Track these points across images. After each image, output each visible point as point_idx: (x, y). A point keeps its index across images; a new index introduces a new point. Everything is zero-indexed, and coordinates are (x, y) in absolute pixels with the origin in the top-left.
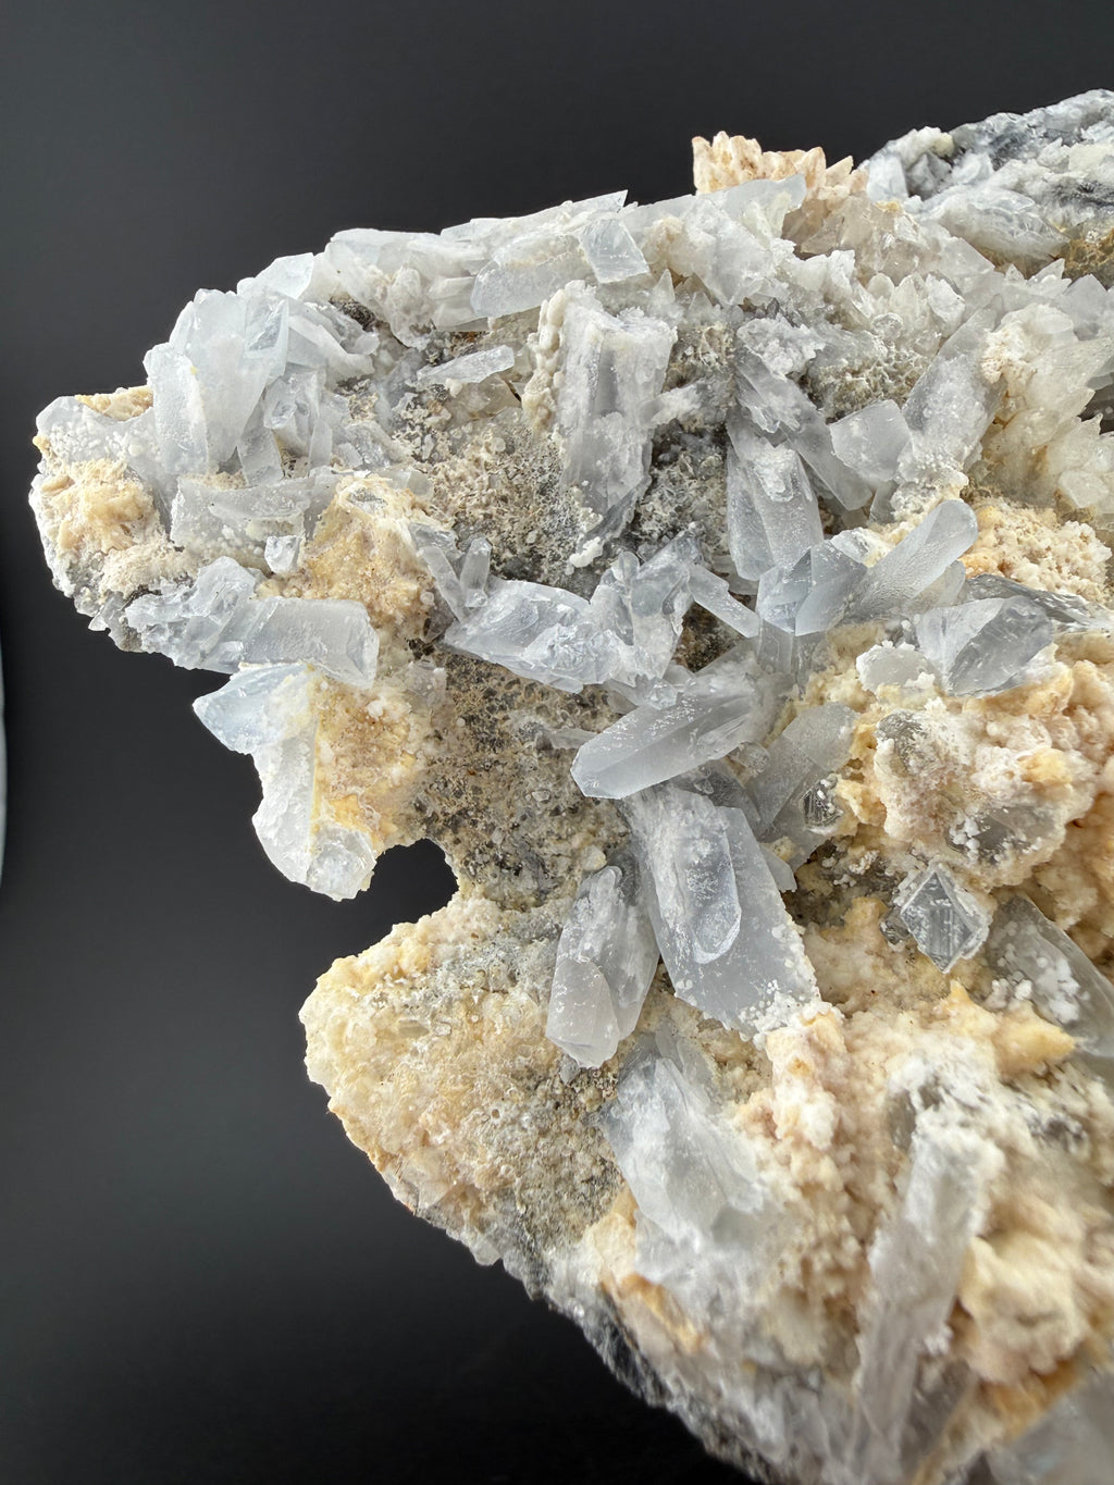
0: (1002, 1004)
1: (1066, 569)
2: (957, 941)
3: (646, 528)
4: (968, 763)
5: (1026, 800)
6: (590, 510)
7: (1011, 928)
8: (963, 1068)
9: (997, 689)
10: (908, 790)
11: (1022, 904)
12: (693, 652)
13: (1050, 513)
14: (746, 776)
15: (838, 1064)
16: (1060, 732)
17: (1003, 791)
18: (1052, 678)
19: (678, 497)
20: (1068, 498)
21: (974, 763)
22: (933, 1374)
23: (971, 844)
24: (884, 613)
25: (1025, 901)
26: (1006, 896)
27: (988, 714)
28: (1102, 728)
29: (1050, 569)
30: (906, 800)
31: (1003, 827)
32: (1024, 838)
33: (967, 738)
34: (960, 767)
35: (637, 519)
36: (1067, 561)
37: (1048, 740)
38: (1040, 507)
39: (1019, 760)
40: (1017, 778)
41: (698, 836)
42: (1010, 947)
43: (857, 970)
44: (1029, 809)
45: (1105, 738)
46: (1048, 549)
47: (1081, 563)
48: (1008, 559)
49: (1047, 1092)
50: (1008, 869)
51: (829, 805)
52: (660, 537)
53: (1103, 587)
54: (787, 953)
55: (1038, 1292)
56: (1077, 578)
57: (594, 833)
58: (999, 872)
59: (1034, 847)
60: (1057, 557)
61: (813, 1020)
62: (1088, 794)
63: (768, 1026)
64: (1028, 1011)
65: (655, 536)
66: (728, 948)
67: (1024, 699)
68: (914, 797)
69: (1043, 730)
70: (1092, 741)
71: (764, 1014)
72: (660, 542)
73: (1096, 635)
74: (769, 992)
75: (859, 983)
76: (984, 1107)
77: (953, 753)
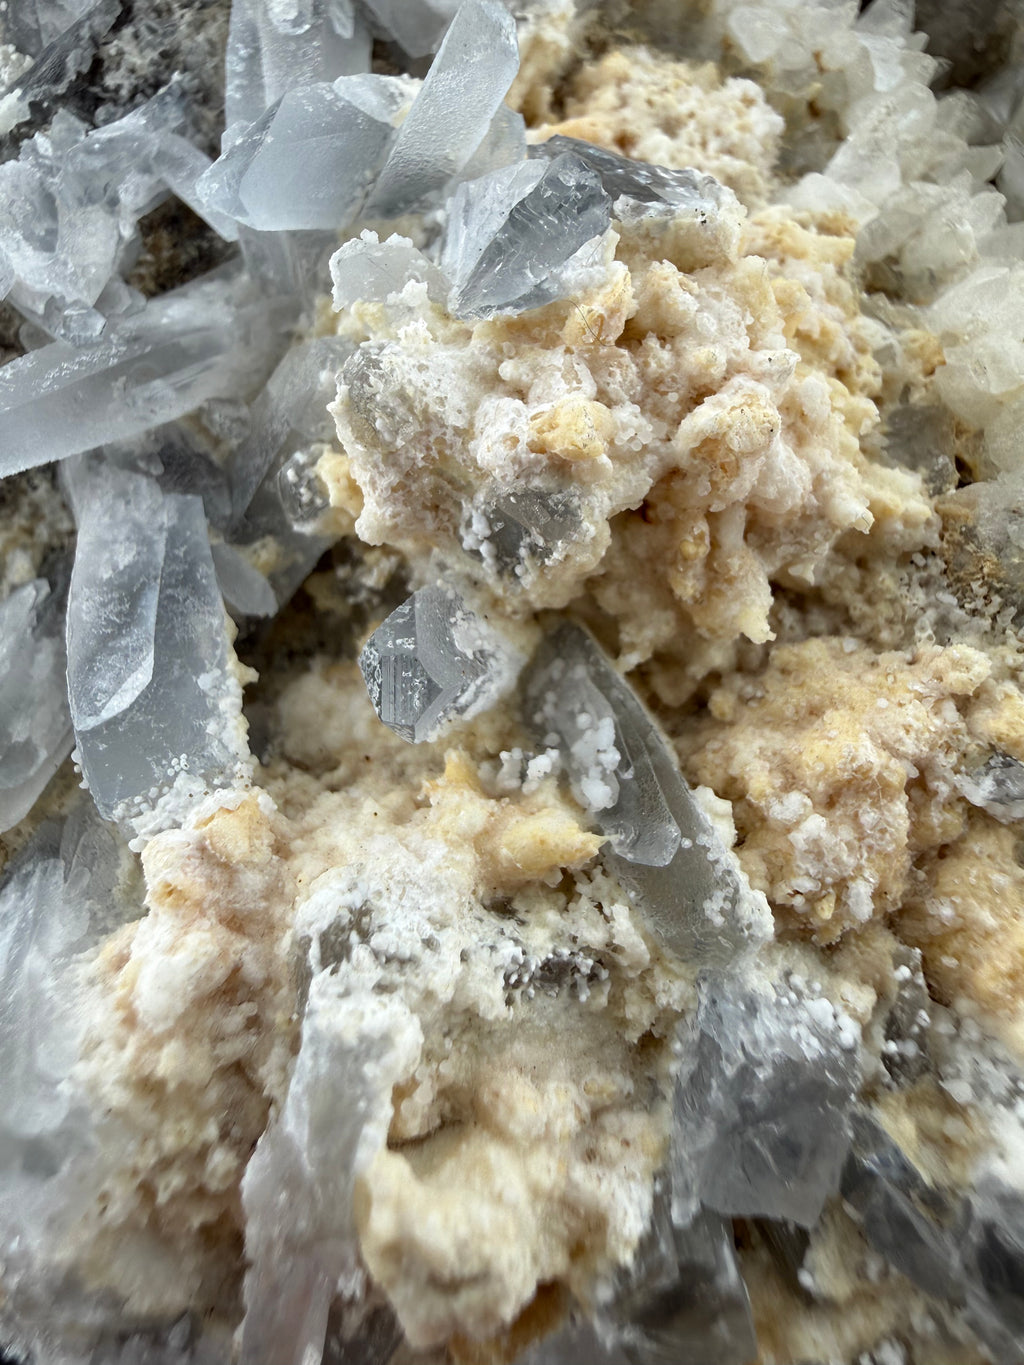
0: (514, 783)
1: (714, 145)
2: (417, 703)
3: (110, 80)
4: (461, 423)
5: (537, 483)
6: (11, 48)
7: (556, 668)
8: (414, 892)
9: (517, 306)
10: (382, 467)
11: (575, 634)
12: (165, 266)
13: (710, 69)
14: (224, 448)
15: (253, 881)
16: (610, 374)
17: (501, 467)
18: (602, 286)
19: (165, 35)
20: (740, 48)
21: (471, 424)
22: (353, 1321)
23: (484, 549)
24: (418, 199)
25: (579, 629)
26: (554, 623)
27: (505, 345)
28: (678, 367)
29: (691, 144)
30: (383, 483)
31: (517, 525)
32: (541, 542)
33: (465, 384)
34: (450, 432)
35: (97, 67)
36: (718, 133)
37: (589, 386)
38: (698, 60)
39: (534, 418)
40: (522, 447)
41: (122, 537)
42: (551, 697)
43: (351, 725)
44: (541, 497)
45: (683, 382)
46: (692, 115)
47: (736, 136)
48: (631, 128)
49: (552, 916)
50: (532, 586)
51: (303, 490)
52: (132, 97)
53: (767, 173)
54: (211, 712)
55: (462, 1247)
56: (726, 159)
57: (30, 532)
58: (524, 591)
59: (556, 555)
60: (702, 127)
61: (212, 818)
62: (644, 473)
63: (151, 826)
64: (549, 794)
65: (124, 92)
66: (125, 705)
67: (562, 321)
68: (393, 478)
69: (583, 370)
70: (663, 388)
71: (153, 808)
72: (131, 103)
73: (686, 221)
74: (170, 772)
75: (353, 745)
76: (427, 957)
77: (434, 408)
